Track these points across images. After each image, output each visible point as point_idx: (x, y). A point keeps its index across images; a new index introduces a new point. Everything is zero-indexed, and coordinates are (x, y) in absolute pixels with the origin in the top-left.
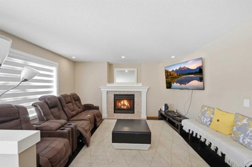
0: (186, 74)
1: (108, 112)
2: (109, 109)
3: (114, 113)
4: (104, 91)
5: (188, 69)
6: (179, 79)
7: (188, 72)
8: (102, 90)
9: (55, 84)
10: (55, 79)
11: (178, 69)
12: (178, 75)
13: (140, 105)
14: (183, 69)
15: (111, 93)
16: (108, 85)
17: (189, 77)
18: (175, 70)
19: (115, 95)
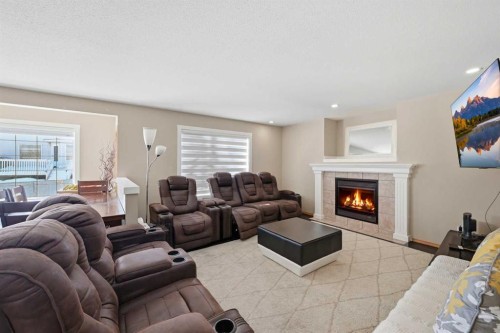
0: (486, 118)
1: (325, 211)
2: (327, 206)
3: (336, 214)
4: (317, 170)
5: (487, 100)
6: (471, 134)
7: (489, 109)
8: (314, 169)
9: (247, 160)
10: (247, 154)
11: (465, 105)
12: (467, 124)
13: (391, 205)
14: (475, 105)
15: (329, 175)
16: (325, 161)
17: (492, 124)
18: (459, 111)
19: (337, 180)
